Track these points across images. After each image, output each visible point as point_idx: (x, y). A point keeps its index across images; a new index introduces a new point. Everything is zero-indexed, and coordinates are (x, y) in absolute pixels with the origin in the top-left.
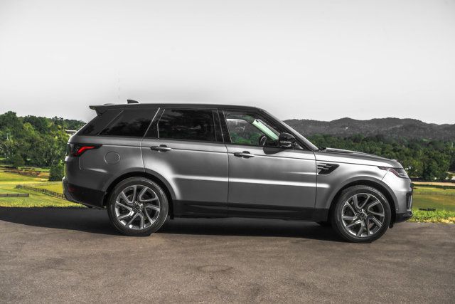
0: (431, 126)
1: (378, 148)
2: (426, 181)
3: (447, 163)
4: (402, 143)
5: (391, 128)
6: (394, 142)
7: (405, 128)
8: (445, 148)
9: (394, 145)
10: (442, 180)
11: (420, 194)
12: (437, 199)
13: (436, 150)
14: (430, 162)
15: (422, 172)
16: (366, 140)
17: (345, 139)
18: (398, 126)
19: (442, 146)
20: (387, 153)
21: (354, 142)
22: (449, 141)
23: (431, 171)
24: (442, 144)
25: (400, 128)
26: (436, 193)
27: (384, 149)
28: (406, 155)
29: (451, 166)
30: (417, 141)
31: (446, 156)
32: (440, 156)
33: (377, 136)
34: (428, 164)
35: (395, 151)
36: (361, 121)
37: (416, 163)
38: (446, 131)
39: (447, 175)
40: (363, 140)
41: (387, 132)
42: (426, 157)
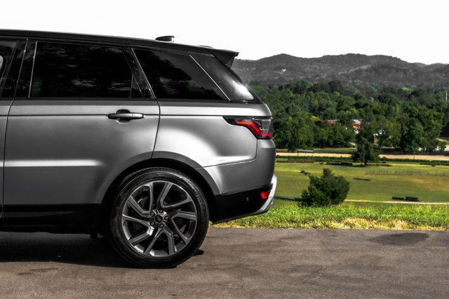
0: (415, 67)
1: (331, 102)
2: (405, 153)
3: (438, 125)
4: (370, 93)
5: (353, 70)
6: (357, 92)
7: (375, 70)
8: (435, 101)
9: (356, 97)
10: (431, 152)
11: (395, 174)
12: (421, 181)
13: (422, 103)
14: (412, 123)
15: (398, 140)
16: (314, 89)
17: (280, 88)
18: (364, 67)
19: (430, 98)
20: (345, 110)
21: (294, 93)
22: (442, 90)
23: (412, 137)
24: (432, 95)
25: (367, 70)
26: (420, 173)
27: (340, 103)
28: (375, 112)
29: (443, 129)
30: (392, 91)
31: (436, 113)
32: (427, 113)
33: (330, 83)
34: (408, 126)
35: (357, 106)
36: (307, 59)
37: (391, 124)
38: (438, 75)
39: (437, 143)
40: (309, 90)
41: (347, 76)
42: (406, 116)
